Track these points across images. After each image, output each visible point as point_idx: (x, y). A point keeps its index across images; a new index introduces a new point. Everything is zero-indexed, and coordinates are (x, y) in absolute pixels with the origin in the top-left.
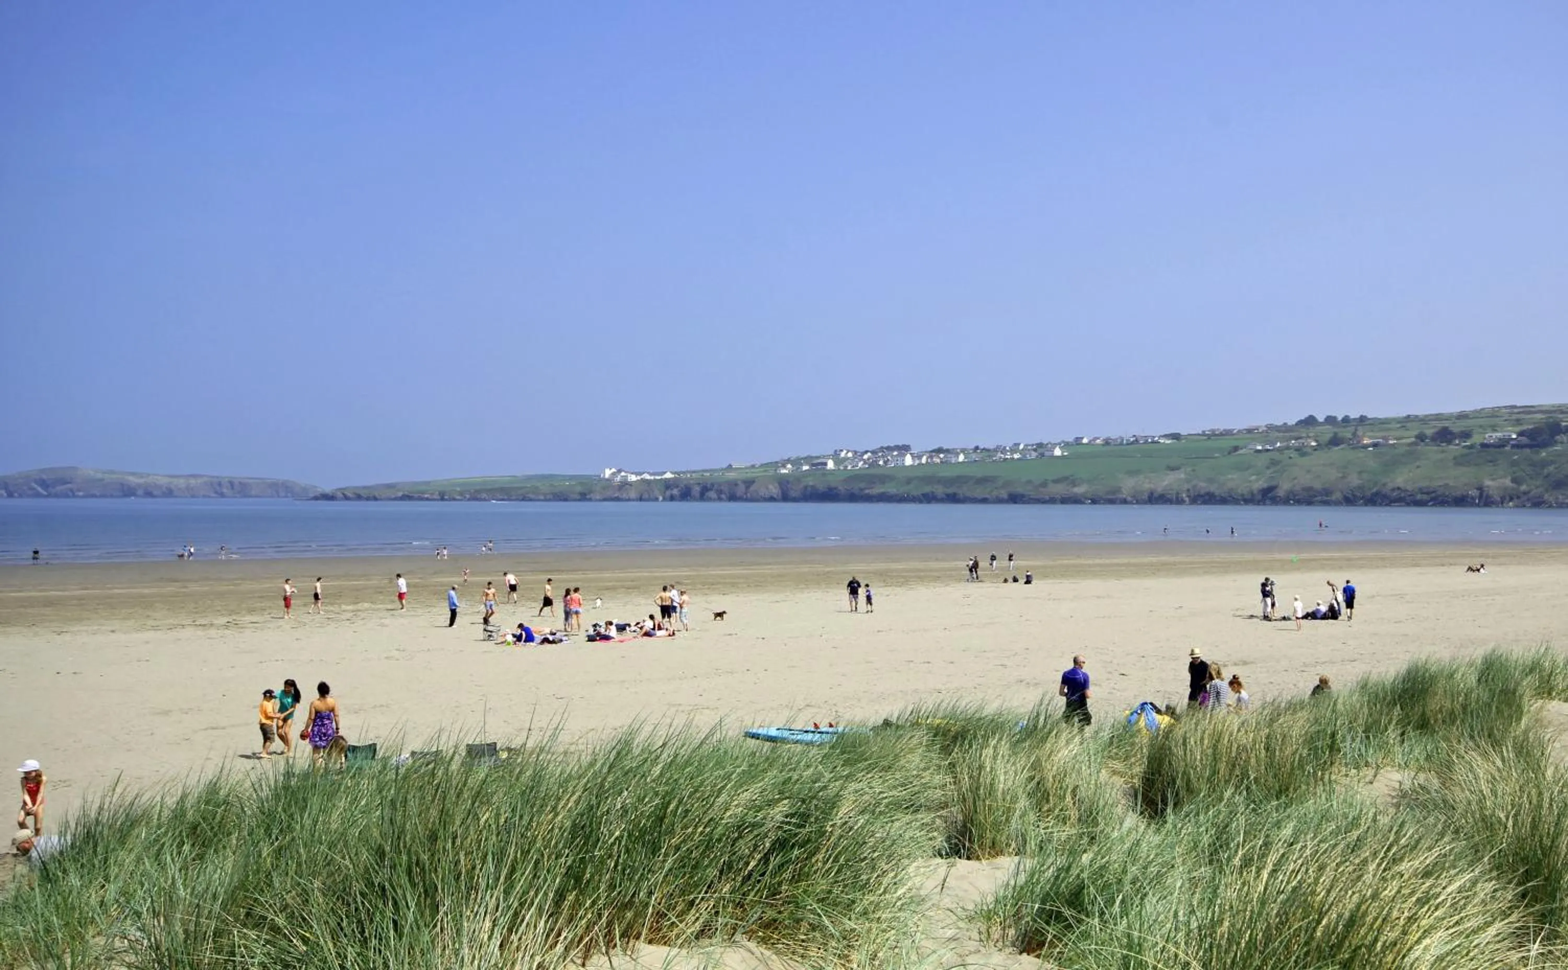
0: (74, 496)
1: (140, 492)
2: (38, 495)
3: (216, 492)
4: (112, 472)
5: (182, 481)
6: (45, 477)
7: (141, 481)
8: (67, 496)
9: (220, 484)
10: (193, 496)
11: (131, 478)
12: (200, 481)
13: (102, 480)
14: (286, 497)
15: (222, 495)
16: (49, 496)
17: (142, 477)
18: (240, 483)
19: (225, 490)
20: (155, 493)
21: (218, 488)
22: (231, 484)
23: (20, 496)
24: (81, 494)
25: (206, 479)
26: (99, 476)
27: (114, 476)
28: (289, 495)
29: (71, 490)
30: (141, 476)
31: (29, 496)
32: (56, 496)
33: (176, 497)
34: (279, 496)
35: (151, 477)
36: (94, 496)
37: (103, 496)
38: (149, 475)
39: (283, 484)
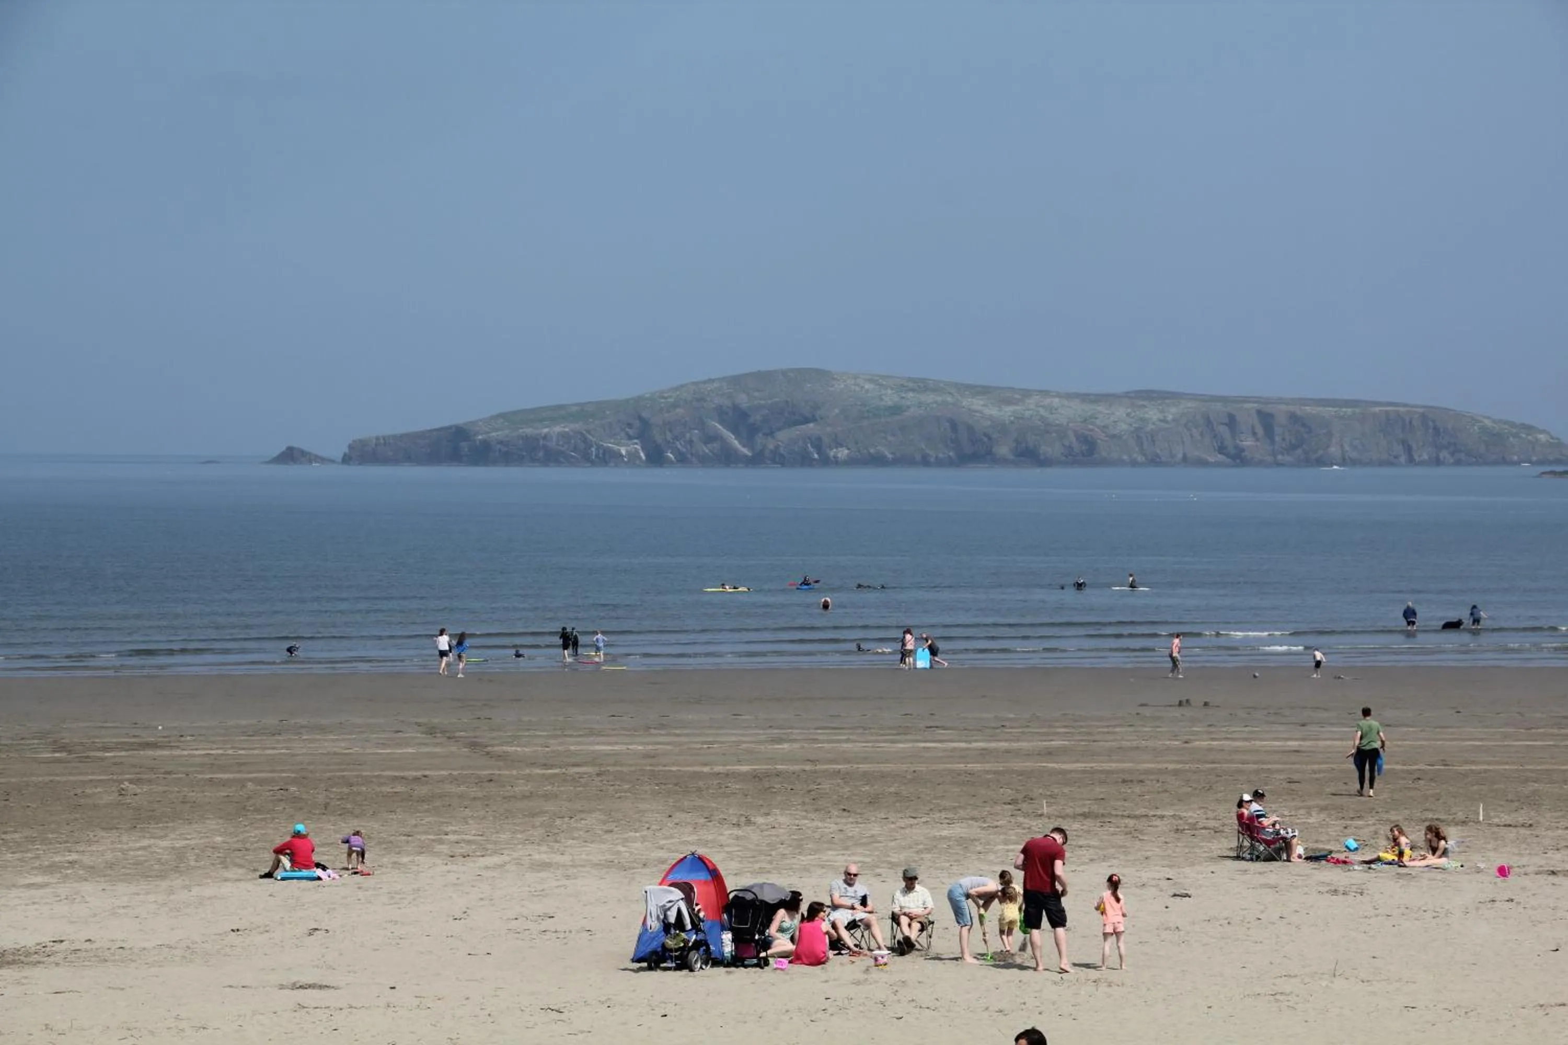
0: (826, 461)
1: (1003, 450)
2: (727, 458)
3: (1222, 450)
4: (922, 386)
5: (1120, 412)
6: (743, 400)
7: (1007, 412)
8: (804, 460)
9: (1232, 422)
10: (1155, 461)
11: (977, 403)
12: (1172, 412)
13: (896, 410)
14: (1438, 462)
15: (1239, 458)
16: (756, 460)
17: (1009, 402)
18: (1294, 418)
19: (1248, 442)
20: (1046, 450)
21: (1224, 431)
22: (1266, 419)
23: (682, 459)
24: (843, 453)
25: (1188, 405)
26: (890, 398)
27: (929, 398)
28: (1444, 454)
29: (818, 444)
30: (1005, 396)
31: (705, 461)
32: (779, 459)
33: (1105, 462)
34: (1411, 461)
35: (1031, 402)
36: (878, 461)
37: (902, 461)
38: (1027, 393)
39: (1424, 417)
